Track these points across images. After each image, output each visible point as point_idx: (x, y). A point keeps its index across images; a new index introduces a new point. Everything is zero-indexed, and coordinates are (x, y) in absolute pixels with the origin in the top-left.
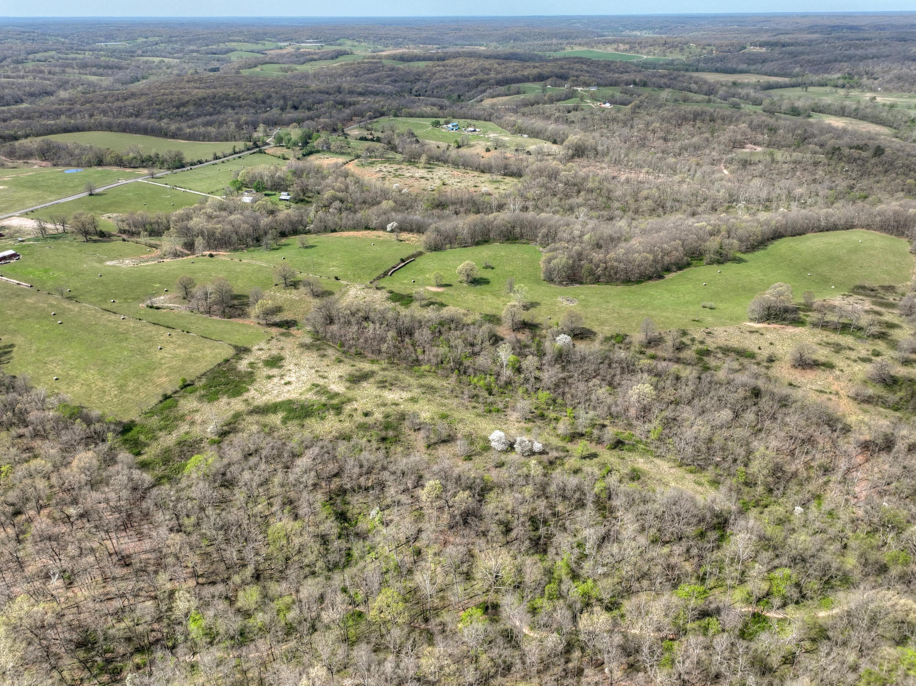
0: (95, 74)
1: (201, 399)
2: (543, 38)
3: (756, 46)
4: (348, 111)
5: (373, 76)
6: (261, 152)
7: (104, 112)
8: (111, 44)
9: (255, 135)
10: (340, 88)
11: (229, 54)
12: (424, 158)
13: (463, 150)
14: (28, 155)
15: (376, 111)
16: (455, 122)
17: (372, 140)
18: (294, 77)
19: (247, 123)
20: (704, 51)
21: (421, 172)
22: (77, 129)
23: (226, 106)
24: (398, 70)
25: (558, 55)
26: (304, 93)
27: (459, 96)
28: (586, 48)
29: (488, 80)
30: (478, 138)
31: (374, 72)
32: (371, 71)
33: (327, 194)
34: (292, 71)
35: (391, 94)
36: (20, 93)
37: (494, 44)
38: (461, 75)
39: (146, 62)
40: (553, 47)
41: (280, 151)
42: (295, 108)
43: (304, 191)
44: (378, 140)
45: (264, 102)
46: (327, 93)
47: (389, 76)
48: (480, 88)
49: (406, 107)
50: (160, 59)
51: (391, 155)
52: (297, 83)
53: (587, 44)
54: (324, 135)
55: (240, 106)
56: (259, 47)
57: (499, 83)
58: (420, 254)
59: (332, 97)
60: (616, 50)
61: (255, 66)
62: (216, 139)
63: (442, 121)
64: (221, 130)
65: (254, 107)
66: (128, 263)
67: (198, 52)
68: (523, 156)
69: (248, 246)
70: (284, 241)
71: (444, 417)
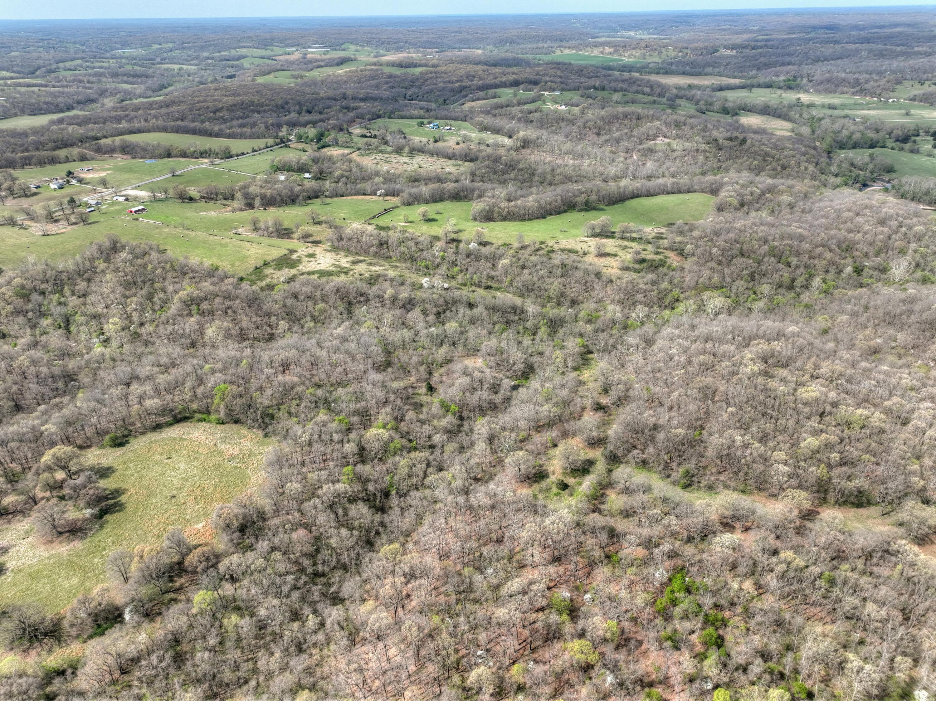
0: (126, 82)
1: (275, 269)
2: (538, 41)
3: (728, 49)
4: (351, 114)
5: (373, 82)
6: (286, 146)
7: (156, 117)
8: (128, 51)
9: (281, 134)
10: (345, 94)
11: (242, 61)
12: (407, 149)
13: (440, 144)
14: (111, 151)
15: (374, 114)
16: (436, 122)
17: (370, 137)
18: (304, 84)
19: (272, 125)
20: (680, 54)
21: (406, 159)
22: (139, 131)
23: (253, 111)
24: (396, 76)
25: (547, 58)
26: (316, 99)
27: (445, 101)
28: (574, 52)
29: (470, 86)
30: (452, 134)
31: (374, 79)
32: (372, 78)
33: (337, 173)
34: (302, 77)
35: (387, 99)
36: (70, 101)
37: (490, 47)
38: (449, 82)
39: (167, 70)
40: (544, 51)
41: (301, 146)
42: (309, 112)
43: (321, 172)
44: (375, 137)
45: (283, 108)
46: (334, 99)
47: (387, 83)
48: (463, 93)
49: (399, 111)
50: (179, 66)
51: (383, 147)
52: (308, 90)
53: (575, 47)
54: (333, 134)
55: (264, 111)
56: (268, 53)
57: (480, 89)
58: (397, 207)
59: (338, 103)
60: (602, 53)
61: (269, 73)
62: (250, 137)
63: (425, 121)
64: (254, 130)
65: (275, 112)
66: (213, 214)
67: (212, 58)
68: (482, 147)
69: (287, 205)
70: (310, 201)
71: (401, 276)
